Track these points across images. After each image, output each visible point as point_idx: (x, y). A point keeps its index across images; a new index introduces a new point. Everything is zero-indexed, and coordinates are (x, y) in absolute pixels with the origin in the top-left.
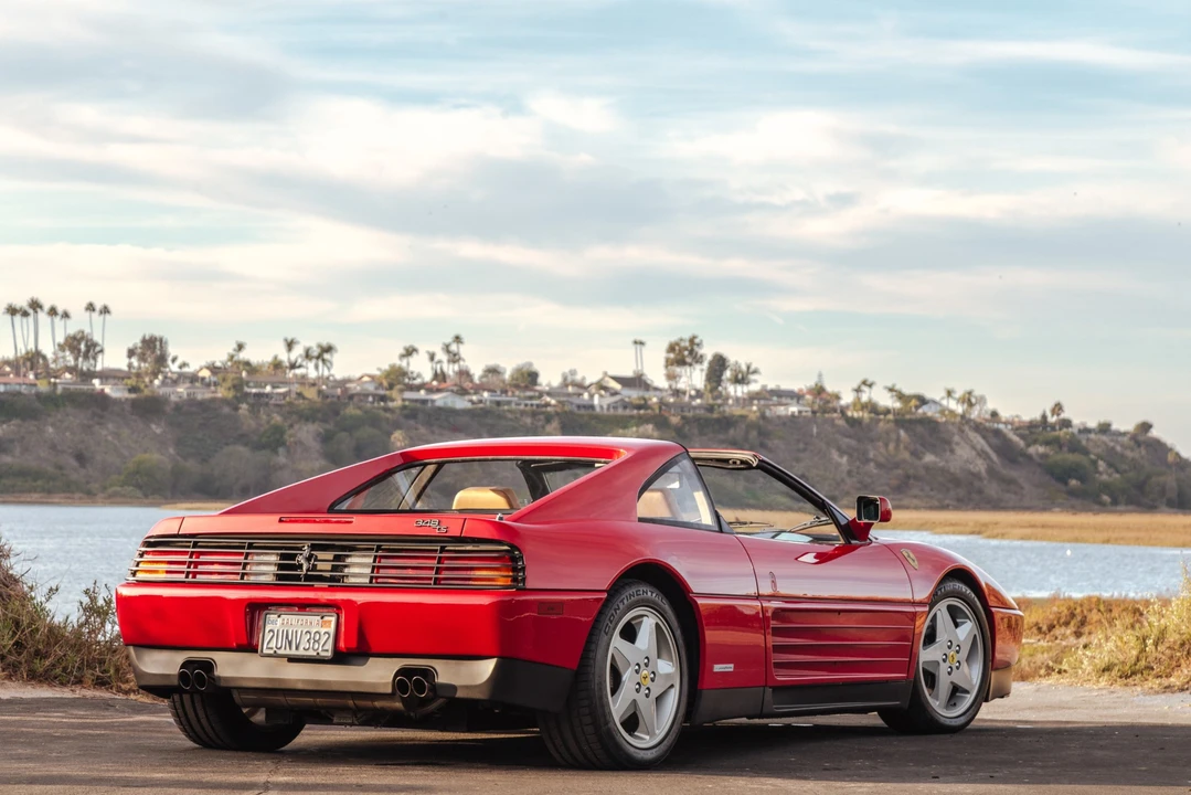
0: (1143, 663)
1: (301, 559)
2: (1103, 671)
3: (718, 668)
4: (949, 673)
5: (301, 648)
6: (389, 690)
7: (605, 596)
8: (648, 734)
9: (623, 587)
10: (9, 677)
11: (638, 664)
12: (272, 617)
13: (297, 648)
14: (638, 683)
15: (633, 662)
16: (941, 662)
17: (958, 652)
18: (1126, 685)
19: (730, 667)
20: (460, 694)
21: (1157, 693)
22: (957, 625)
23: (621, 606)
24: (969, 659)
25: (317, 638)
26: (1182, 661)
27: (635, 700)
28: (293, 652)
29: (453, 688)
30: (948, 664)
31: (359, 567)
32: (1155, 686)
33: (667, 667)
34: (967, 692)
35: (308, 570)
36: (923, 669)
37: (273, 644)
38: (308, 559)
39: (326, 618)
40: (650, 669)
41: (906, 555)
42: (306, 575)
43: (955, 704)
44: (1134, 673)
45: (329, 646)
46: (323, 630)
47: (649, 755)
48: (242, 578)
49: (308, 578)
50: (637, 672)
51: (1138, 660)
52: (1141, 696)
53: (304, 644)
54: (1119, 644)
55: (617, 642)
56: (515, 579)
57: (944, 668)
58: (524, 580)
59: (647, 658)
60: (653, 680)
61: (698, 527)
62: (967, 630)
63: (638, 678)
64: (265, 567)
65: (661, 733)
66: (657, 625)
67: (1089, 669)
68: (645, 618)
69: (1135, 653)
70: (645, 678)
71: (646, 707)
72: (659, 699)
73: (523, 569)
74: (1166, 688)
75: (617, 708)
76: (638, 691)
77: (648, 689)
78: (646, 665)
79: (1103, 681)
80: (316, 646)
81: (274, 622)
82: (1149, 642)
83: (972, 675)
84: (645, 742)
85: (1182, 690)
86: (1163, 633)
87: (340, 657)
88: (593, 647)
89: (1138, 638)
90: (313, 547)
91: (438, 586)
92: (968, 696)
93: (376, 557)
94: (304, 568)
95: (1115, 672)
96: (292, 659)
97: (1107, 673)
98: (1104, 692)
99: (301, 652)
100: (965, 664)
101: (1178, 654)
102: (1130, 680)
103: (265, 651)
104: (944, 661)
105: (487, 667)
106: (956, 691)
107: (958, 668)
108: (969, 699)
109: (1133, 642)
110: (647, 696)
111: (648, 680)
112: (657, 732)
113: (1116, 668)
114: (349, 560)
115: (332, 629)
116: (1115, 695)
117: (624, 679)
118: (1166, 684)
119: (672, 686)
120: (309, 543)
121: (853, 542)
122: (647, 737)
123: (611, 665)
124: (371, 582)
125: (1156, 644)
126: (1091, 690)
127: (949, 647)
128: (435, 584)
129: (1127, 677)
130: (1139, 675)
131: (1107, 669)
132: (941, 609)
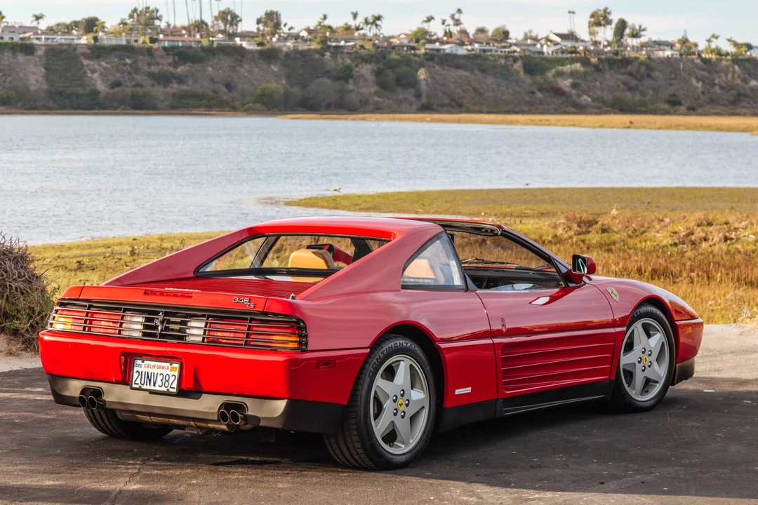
1: (157, 322)
3: (458, 392)
4: (643, 371)
5: (157, 385)
6: (216, 418)
7: (368, 350)
8: (404, 443)
9: (384, 342)
10: (25, 349)
11: (395, 396)
12: (139, 362)
13: (154, 385)
14: (396, 409)
15: (391, 395)
16: (637, 363)
17: (650, 355)
19: (468, 390)
20: (262, 424)
22: (649, 336)
23: (382, 355)
24: (659, 359)
25: (167, 379)
27: (393, 422)
28: (152, 387)
29: (258, 419)
30: (642, 364)
31: (196, 330)
33: (419, 395)
34: (657, 382)
35: (162, 330)
36: (624, 370)
37: (138, 381)
38: (162, 322)
39: (174, 365)
40: (405, 397)
41: (610, 292)
42: (160, 334)
43: (647, 391)
45: (175, 385)
46: (171, 374)
47: (403, 458)
48: (119, 333)
49: (162, 336)
50: (395, 401)
53: (159, 382)
55: (380, 382)
56: (300, 343)
57: (639, 367)
58: (306, 344)
59: (403, 390)
60: (407, 405)
61: (449, 288)
62: (657, 339)
63: (395, 406)
64: (135, 325)
65: (413, 442)
66: (411, 366)
68: (402, 362)
70: (401, 405)
71: (402, 425)
72: (413, 419)
73: (306, 336)
75: (379, 428)
76: (395, 414)
77: (404, 412)
78: (402, 395)
80: (166, 385)
81: (139, 366)
83: (661, 371)
84: (400, 450)
87: (182, 393)
88: (360, 387)
90: (166, 314)
91: (248, 347)
92: (658, 385)
93: (207, 323)
94: (159, 328)
96: (152, 392)
99: (157, 388)
100: (656, 363)
103: (134, 386)
104: (639, 362)
105: (281, 405)
106: (648, 382)
107: (649, 366)
108: (658, 388)
110: (403, 417)
111: (404, 406)
112: (411, 441)
114: (189, 324)
115: (176, 374)
117: (384, 407)
119: (423, 407)
120: (164, 310)
121: (571, 285)
122: (403, 446)
123: (375, 398)
124: (203, 341)
127: (643, 353)
128: (246, 344)
132: (638, 327)
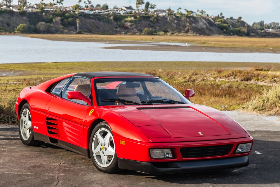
0: (264, 107)
2: (254, 109)
18: (260, 113)
21: (268, 116)
26: (274, 107)
32: (268, 114)
44: (262, 110)
51: (263, 106)
52: (265, 117)
54: (258, 102)
67: (251, 108)
69: (262, 104)
74: (270, 114)
79: (255, 112)
82: (265, 102)
85: (274, 115)
86: (268, 99)
89: (262, 100)
95: (257, 110)
97: (255, 110)
98: (255, 115)
101: (273, 106)
102: (261, 112)
109: (261, 101)
113: (258, 109)
116: (258, 116)
118: (270, 113)
125: (267, 102)
126: (252, 114)
129: (260, 111)
130: (263, 110)
131: (255, 109)
